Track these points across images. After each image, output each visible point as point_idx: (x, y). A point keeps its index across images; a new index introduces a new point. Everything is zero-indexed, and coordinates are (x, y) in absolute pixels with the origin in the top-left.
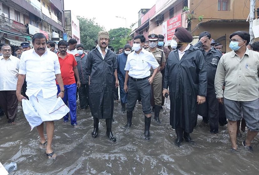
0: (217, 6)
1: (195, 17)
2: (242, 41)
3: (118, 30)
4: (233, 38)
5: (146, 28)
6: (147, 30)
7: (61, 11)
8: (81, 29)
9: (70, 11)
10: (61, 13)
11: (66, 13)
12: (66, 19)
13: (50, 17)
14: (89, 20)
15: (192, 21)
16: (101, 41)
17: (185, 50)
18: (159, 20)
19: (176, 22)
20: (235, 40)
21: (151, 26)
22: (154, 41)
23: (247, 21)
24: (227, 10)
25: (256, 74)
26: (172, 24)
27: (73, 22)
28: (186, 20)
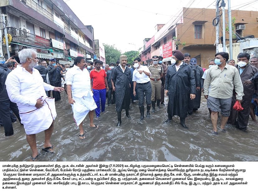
0: (194, 36)
1: (181, 43)
2: (223, 59)
3: (130, 52)
4: (217, 56)
5: (149, 50)
6: (149, 52)
7: (92, 40)
8: (106, 52)
9: (98, 40)
10: (92, 42)
11: (95, 42)
12: (96, 45)
13: (84, 44)
14: (111, 46)
15: (178, 46)
16: (123, 62)
17: (180, 65)
18: (157, 45)
19: (169, 46)
20: (218, 58)
21: (152, 49)
22: (156, 60)
23: (214, 45)
24: (200, 38)
25: (231, 81)
26: (166, 48)
27: (100, 48)
28: (175, 45)
